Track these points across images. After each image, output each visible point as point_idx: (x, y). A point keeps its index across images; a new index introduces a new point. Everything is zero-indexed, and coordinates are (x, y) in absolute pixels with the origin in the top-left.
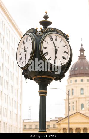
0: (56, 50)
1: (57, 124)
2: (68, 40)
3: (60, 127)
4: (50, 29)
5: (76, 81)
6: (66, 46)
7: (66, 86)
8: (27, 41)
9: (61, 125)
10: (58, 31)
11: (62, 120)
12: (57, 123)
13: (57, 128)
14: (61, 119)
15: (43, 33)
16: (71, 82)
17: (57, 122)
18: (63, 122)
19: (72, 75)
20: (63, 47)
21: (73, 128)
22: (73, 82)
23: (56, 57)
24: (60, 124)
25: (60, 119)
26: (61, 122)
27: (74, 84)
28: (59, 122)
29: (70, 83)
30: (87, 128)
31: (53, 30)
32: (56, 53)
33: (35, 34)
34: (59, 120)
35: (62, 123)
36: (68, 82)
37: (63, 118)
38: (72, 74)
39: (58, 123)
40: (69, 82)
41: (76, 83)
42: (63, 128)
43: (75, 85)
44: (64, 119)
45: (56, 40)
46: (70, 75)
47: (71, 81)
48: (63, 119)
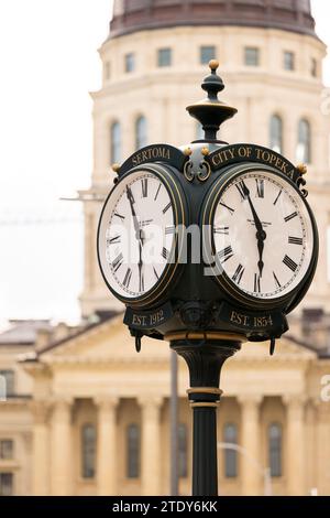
0: (261, 236)
1: (32, 373)
2: (301, 187)
3: (51, 393)
4: (236, 154)
5: (164, 57)
6: (295, 214)
7: (94, 95)
8: (145, 195)
9: (61, 378)
10: (266, 156)
11: (63, 341)
12: (28, 361)
13: (29, 397)
14: (61, 335)
15: (214, 170)
16: (128, 68)
17: (31, 354)
18: (72, 359)
19: (138, 12)
20: (287, 219)
21: (141, 400)
22: (145, 64)
23: (261, 265)
24: (47, 372)
25: (48, 333)
26: (60, 359)
27: (148, 82)
28: (47, 358)
29: (119, 76)
30: (241, 399)
31: (247, 153)
32: (261, 247)
33: (182, 171)
34: (42, 343)
35: (67, 366)
36: (107, 66)
37: (70, 328)
38: (133, 7)
39: (38, 366)
40: (114, 66)
41: (165, 70)
42: (70, 400)
43: (159, 90)
44: (83, 338)
45: (261, 195)
46: (120, 11)
47: (128, 57)
48: (70, 338)
